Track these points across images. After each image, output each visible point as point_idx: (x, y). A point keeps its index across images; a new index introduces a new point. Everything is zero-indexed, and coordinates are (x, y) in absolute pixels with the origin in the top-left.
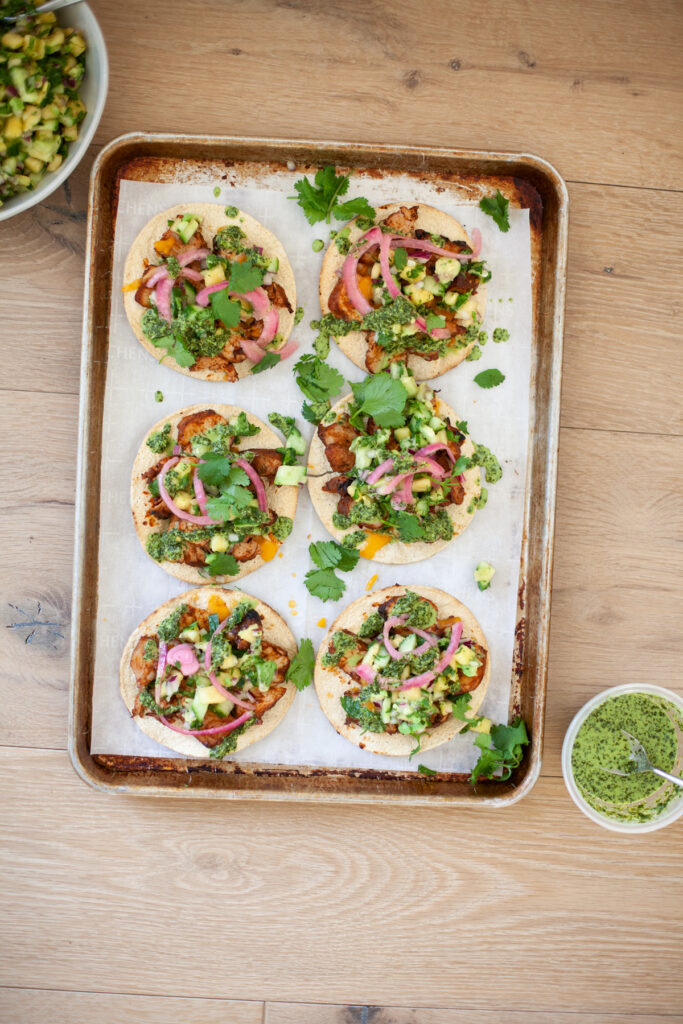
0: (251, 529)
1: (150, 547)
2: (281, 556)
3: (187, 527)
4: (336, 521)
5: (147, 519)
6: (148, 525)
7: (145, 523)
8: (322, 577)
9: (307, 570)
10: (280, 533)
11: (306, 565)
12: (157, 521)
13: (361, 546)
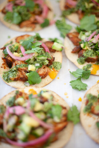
0: (44, 60)
1: (4, 76)
2: (58, 78)
3: (18, 63)
4: (79, 61)
5: (3, 66)
6: (3, 68)
7: (2, 67)
8: (77, 83)
9: (70, 80)
10: (57, 67)
11: (70, 79)
12: (7, 68)
13: (91, 69)
